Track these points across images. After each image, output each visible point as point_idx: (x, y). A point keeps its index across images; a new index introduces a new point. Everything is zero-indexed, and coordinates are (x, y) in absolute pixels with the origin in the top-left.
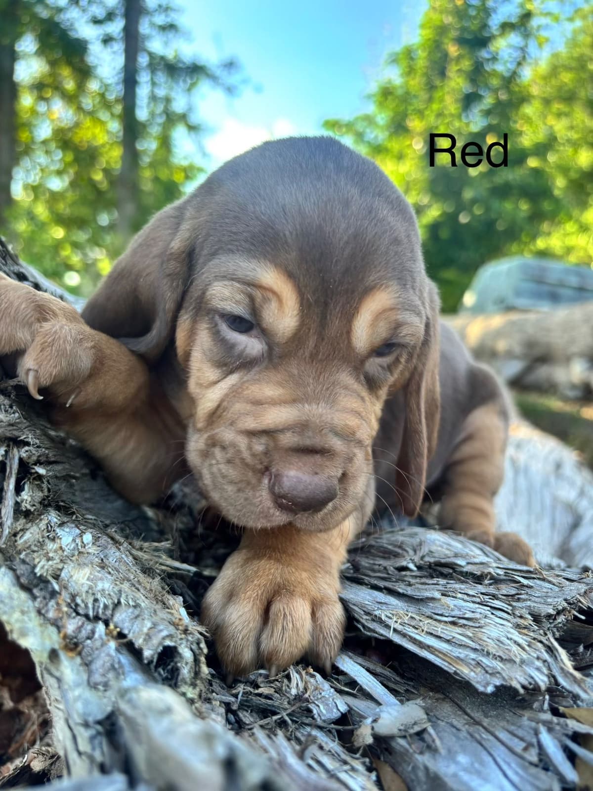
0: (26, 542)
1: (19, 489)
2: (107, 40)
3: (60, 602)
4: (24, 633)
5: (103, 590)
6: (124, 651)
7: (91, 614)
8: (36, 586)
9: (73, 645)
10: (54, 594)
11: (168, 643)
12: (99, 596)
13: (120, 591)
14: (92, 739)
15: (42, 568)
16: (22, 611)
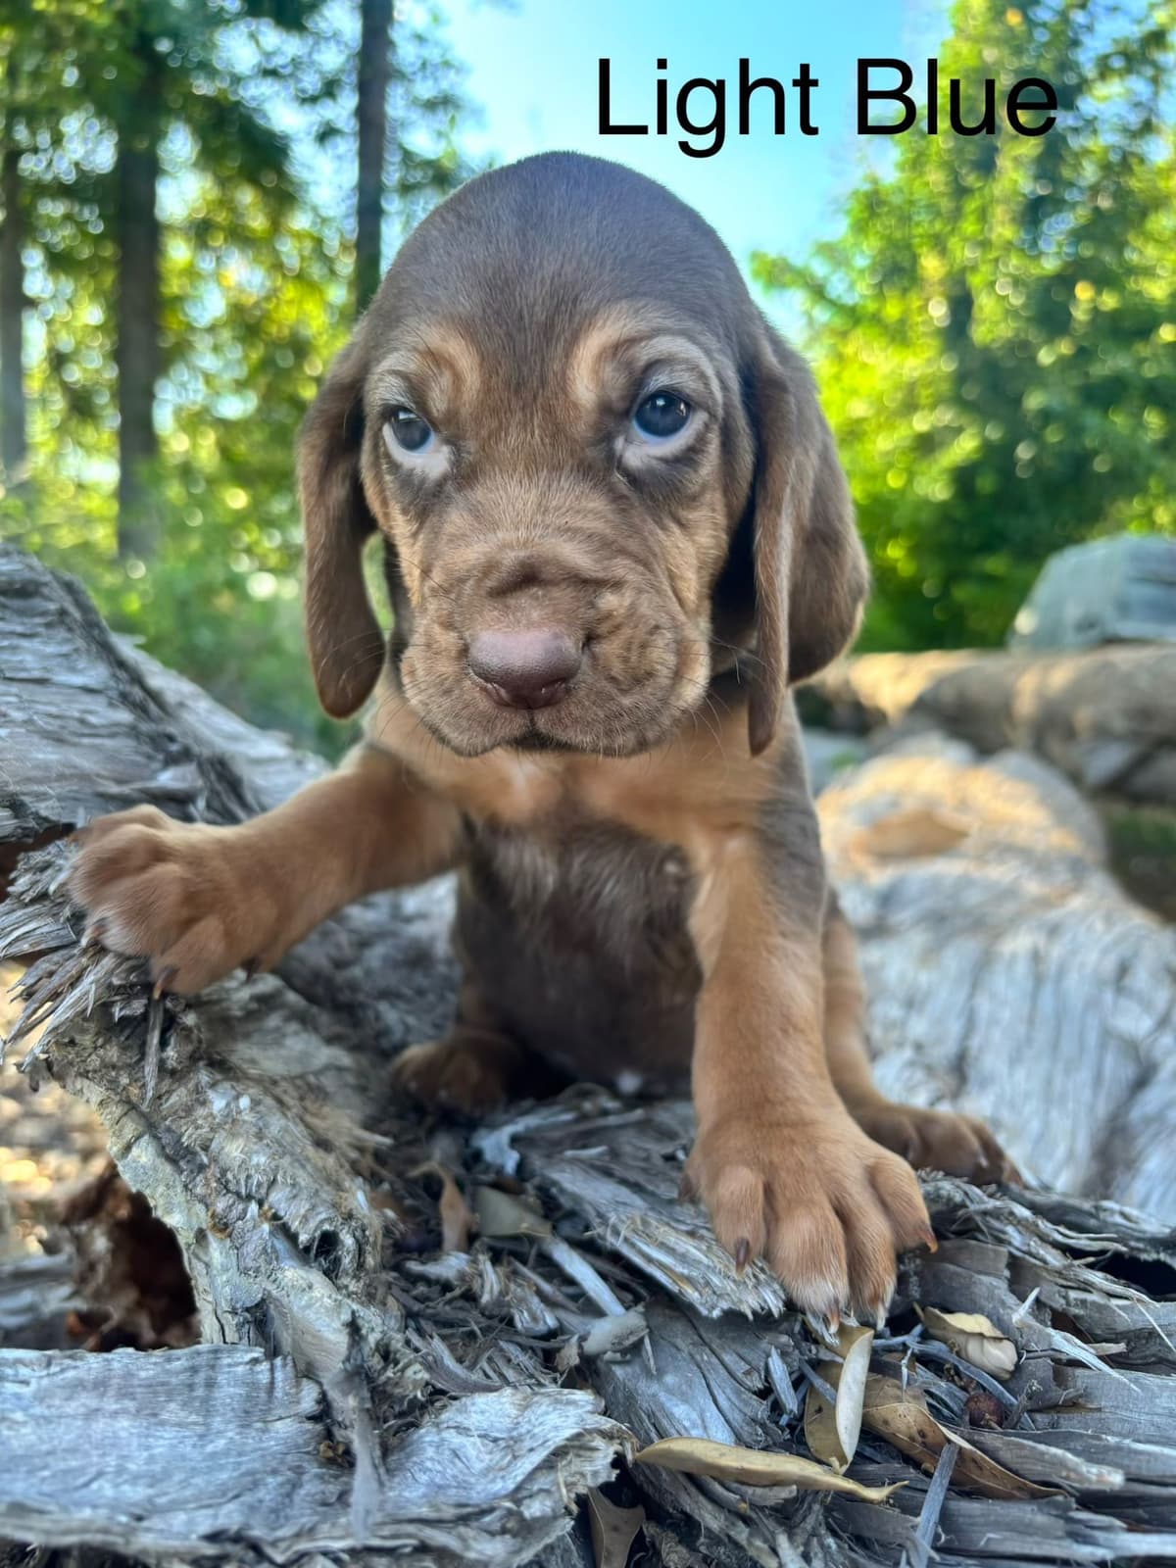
0: (172, 1106)
1: (163, 1044)
2: (326, 134)
3: (209, 1175)
4: (169, 1211)
5: (258, 1165)
6: (281, 1236)
7: (243, 1192)
8: (183, 1158)
9: (223, 1226)
10: (202, 1168)
11: (327, 1227)
12: (253, 1172)
13: (277, 1167)
14: (239, 1326)
15: (190, 1137)
16: (167, 1185)
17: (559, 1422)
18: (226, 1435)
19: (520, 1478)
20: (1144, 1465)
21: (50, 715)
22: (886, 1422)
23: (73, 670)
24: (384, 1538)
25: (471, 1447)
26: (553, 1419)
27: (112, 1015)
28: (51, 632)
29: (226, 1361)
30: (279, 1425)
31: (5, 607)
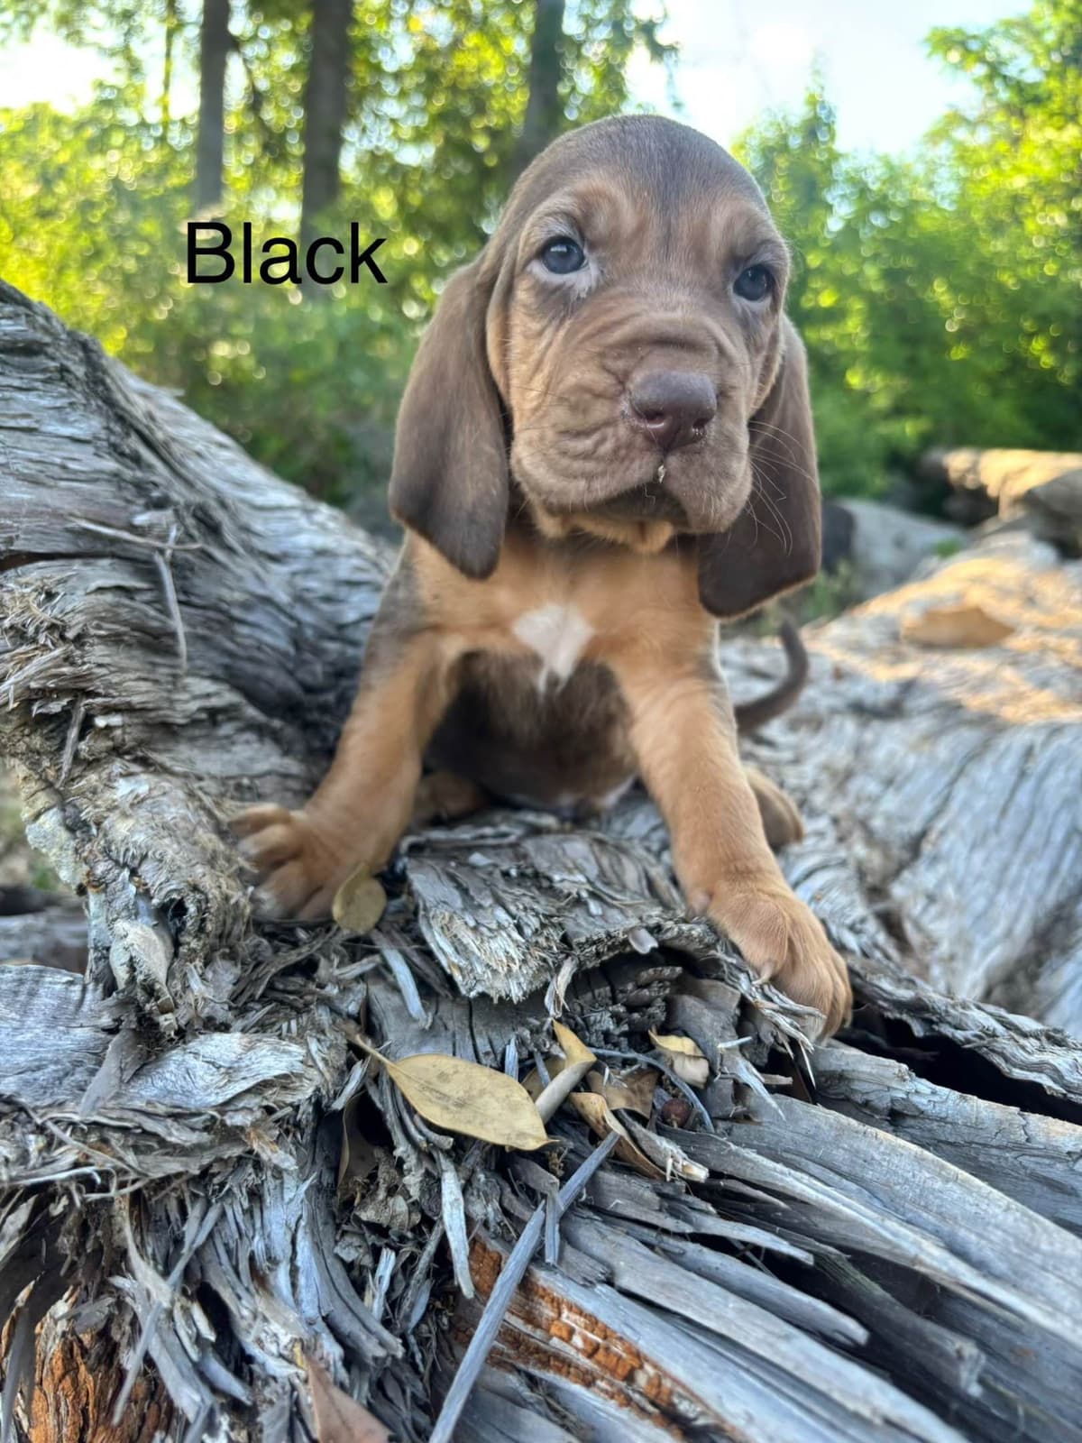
0: (79, 788)
1: (81, 737)
3: (96, 844)
4: (59, 866)
5: (136, 842)
6: (142, 897)
7: (121, 860)
8: (79, 828)
9: (100, 884)
10: (91, 838)
11: (175, 896)
12: (130, 845)
13: (151, 845)
15: (88, 813)
16: (61, 848)
17: (272, 1064)
18: (35, 1028)
19: (229, 1096)
20: (749, 1171)
21: (31, 461)
22: (582, 1106)
23: (64, 421)
24: (111, 1118)
25: (199, 1066)
26: (269, 1061)
27: (31, 711)
28: (49, 387)
29: (48, 979)
30: (79, 1031)
31: (5, 363)
